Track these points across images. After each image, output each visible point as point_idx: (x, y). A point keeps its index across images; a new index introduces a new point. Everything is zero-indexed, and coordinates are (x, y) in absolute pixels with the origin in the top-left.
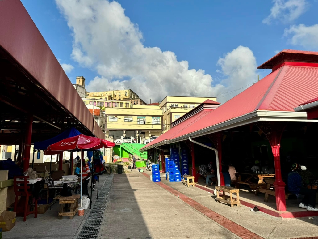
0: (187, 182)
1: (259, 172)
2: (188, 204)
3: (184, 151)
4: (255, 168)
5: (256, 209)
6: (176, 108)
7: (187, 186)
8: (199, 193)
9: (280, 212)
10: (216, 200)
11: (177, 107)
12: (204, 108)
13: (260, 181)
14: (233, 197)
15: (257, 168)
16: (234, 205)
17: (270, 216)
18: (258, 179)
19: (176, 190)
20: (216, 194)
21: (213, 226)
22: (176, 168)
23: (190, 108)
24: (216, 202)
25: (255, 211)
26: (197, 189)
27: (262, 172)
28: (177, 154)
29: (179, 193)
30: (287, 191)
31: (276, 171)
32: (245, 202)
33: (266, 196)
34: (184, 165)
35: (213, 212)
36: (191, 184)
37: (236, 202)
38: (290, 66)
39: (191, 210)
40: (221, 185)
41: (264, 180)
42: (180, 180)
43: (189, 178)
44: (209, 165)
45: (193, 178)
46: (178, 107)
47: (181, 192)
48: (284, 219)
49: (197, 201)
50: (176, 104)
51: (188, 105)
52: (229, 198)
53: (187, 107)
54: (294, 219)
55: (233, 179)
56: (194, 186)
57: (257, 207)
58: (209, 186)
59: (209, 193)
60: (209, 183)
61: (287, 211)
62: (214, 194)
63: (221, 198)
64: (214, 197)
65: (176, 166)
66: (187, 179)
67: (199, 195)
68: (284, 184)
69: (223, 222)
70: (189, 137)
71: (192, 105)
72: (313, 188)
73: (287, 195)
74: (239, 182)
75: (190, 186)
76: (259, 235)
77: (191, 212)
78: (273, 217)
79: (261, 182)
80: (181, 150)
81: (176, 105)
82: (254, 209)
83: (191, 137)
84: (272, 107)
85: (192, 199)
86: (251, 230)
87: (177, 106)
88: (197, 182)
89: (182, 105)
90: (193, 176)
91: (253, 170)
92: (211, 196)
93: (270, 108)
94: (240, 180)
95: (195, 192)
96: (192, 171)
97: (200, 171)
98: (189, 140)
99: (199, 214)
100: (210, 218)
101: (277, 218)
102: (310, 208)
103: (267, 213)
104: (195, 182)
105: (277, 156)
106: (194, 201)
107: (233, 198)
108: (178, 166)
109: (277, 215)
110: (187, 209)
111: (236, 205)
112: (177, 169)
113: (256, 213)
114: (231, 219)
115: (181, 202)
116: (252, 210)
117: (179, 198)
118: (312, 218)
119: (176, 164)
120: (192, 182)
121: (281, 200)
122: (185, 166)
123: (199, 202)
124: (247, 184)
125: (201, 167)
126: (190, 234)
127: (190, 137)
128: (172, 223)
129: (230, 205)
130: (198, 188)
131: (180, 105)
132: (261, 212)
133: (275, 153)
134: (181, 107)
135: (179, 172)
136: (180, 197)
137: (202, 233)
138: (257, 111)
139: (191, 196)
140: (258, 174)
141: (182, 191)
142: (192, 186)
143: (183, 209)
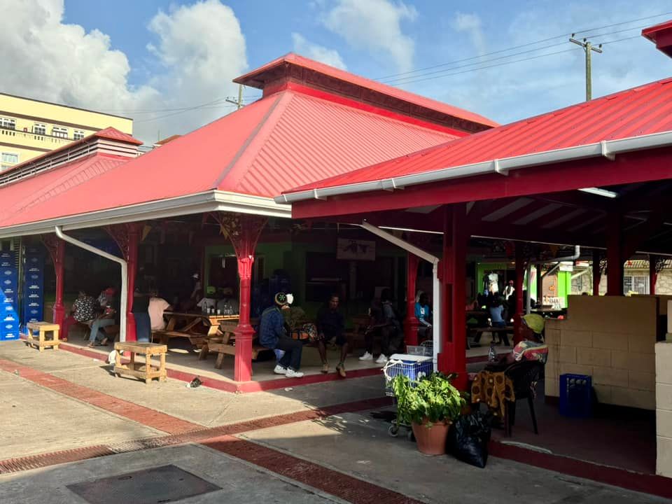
0: (38, 339)
1: (213, 311)
2: (42, 386)
3: (35, 260)
4: (206, 303)
5: (197, 382)
6: (9, 131)
7: (38, 348)
8: (71, 363)
9: (238, 383)
10: (113, 374)
11: (11, 127)
12: (99, 150)
13: (213, 330)
14: (152, 364)
15: (210, 302)
16: (153, 379)
17: (221, 392)
18: (210, 325)
19: (8, 359)
20: (112, 361)
21: (104, 419)
22: (7, 305)
23: (52, 136)
24: (113, 377)
25: (194, 386)
26: (66, 354)
27: (219, 312)
28: (13, 267)
29: (17, 365)
30: (256, 343)
31: (242, 306)
32: (176, 372)
33: (221, 357)
34: (32, 296)
35: (104, 394)
36: (50, 343)
37: (156, 374)
38: (297, 93)
39: (53, 396)
40: (127, 339)
41: (220, 328)
42: (17, 337)
43: (44, 328)
44: (101, 297)
45: (56, 328)
46: (14, 129)
47: (21, 364)
48: (243, 395)
49: (65, 378)
50: (9, 119)
51: (49, 128)
52: (143, 367)
53: (44, 134)
54: (261, 393)
55: (157, 327)
56: (56, 347)
57: (200, 379)
58: (98, 344)
59: (95, 360)
60: (96, 339)
61: (251, 380)
62: (109, 363)
63: (125, 367)
64: (109, 369)
65: (7, 300)
66: (37, 333)
67: (70, 367)
68: (252, 330)
69: (126, 411)
70: (57, 229)
71: (60, 130)
72: (301, 338)
73: (256, 351)
74: (168, 334)
75: (45, 349)
76: (195, 422)
77: (53, 400)
78: (226, 392)
79: (215, 332)
80: (23, 256)
81: (10, 122)
82: (192, 384)
83: (61, 227)
84: (243, 186)
85: (54, 375)
86: (182, 417)
87: (11, 124)
88: (65, 339)
89: (30, 124)
90: (56, 323)
91: (201, 308)
92: (102, 367)
93: (240, 188)
94: (172, 329)
95: (60, 360)
96: (55, 311)
97: (75, 311)
98: (54, 234)
99: (73, 402)
100: (98, 406)
101: (234, 394)
102: (290, 373)
103: (217, 388)
104: (61, 337)
105: (246, 278)
106: (59, 379)
107: (151, 366)
108: (14, 299)
109: (234, 389)
110: (43, 394)
111: (157, 379)
112: (10, 308)
113: (195, 390)
114: (144, 404)
115: (23, 383)
116: (189, 385)
117: (17, 376)
118: (291, 389)
119: (8, 296)
120: (53, 339)
121: (244, 360)
122: (34, 300)
123: (72, 381)
124: (185, 336)
125: (79, 303)
126: (53, 436)
127: (58, 226)
128: (7, 422)
129: (144, 381)
130: (67, 352)
131: (20, 124)
132: (205, 387)
133: (244, 272)
134: (25, 131)
135: (15, 314)
136: (20, 372)
137: (81, 432)
138: (215, 191)
139: (49, 368)
140: (211, 314)
141: (24, 361)
142: (52, 347)
143: (33, 395)
